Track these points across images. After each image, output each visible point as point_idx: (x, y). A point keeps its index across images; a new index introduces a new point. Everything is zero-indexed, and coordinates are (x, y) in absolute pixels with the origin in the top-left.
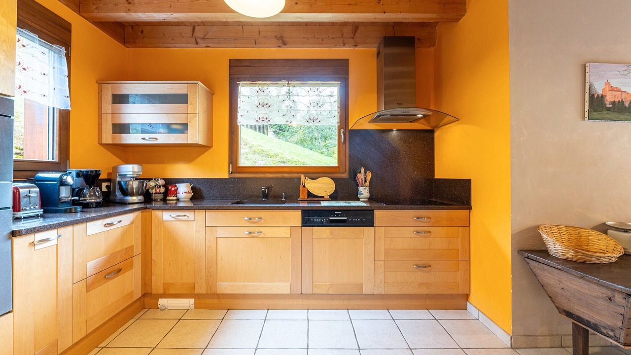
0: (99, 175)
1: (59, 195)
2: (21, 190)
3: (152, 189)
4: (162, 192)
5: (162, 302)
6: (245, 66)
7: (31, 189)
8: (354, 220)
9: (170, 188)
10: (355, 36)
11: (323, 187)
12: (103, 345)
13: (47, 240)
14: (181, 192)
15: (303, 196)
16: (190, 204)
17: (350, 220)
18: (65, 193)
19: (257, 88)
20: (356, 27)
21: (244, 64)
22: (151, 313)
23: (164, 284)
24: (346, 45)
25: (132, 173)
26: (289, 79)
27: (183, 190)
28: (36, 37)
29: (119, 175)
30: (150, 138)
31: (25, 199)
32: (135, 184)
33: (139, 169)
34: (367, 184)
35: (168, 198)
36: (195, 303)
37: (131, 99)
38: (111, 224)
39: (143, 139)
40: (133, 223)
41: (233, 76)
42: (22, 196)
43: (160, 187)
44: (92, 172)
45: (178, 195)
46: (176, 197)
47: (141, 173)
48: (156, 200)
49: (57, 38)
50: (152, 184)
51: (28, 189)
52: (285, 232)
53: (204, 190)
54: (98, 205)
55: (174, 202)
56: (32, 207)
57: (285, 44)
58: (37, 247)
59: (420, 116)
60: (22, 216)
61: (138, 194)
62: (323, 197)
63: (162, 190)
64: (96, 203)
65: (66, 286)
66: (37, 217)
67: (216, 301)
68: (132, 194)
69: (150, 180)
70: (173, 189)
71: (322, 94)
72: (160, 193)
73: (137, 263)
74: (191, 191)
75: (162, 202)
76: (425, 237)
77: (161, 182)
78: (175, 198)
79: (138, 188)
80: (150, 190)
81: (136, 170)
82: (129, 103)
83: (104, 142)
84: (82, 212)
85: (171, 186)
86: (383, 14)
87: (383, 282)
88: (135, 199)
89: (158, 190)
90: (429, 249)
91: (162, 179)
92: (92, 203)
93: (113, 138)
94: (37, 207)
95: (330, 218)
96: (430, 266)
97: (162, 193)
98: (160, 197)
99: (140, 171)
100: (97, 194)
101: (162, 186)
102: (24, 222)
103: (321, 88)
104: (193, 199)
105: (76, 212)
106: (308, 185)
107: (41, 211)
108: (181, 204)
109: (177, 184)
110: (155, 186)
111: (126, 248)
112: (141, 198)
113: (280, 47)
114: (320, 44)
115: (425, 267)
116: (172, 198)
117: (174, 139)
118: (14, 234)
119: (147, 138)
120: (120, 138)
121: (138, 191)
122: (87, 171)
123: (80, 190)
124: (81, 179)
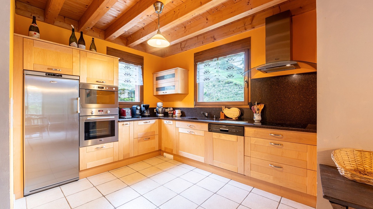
0: (149, 106)
1: (136, 112)
5: (165, 154)
6: (200, 55)
7: (128, 110)
8: (232, 131)
10: (253, 22)
11: (233, 113)
12: (143, 161)
13: (127, 124)
15: (222, 117)
16: (180, 118)
17: (230, 131)
18: (138, 112)
19: (204, 64)
20: (253, 16)
21: (200, 54)
22: (161, 157)
23: (165, 147)
24: (247, 29)
26: (217, 57)
27: (178, 113)
28: (133, 65)
29: (157, 106)
30: (165, 92)
32: (160, 110)
33: (163, 104)
34: (260, 112)
35: (173, 116)
36: (173, 157)
37: (165, 78)
38: (147, 122)
39: (163, 93)
40: (155, 123)
41: (196, 61)
42: (126, 112)
43: (171, 111)
44: (146, 105)
46: (175, 115)
47: (163, 106)
48: (169, 116)
49: (140, 63)
50: (169, 110)
52: (202, 133)
53: (186, 113)
54: (149, 116)
57: (215, 39)
58: (124, 126)
59: (288, 65)
61: (162, 113)
62: (232, 118)
65: (132, 139)
66: (130, 118)
67: (179, 158)
68: (160, 113)
69: (167, 108)
70: (175, 112)
71: (234, 61)
72: (171, 113)
73: (157, 137)
74: (181, 113)
75: (172, 117)
76: (278, 147)
79: (162, 111)
80: (167, 112)
82: (164, 79)
84: (141, 118)
86: (251, 10)
87: (250, 169)
88: (161, 115)
90: (282, 156)
91: (172, 108)
92: (147, 116)
94: (130, 115)
95: (221, 129)
96: (282, 168)
98: (171, 115)
100: (148, 113)
103: (234, 58)
104: (181, 116)
105: (140, 118)
106: (225, 112)
108: (176, 118)
109: (176, 110)
111: (152, 132)
112: (163, 115)
113: (214, 41)
114: (232, 33)
115: (278, 167)
118: (119, 121)
120: (158, 93)
121: (161, 112)
122: (145, 105)
123: (144, 111)
124: (144, 108)
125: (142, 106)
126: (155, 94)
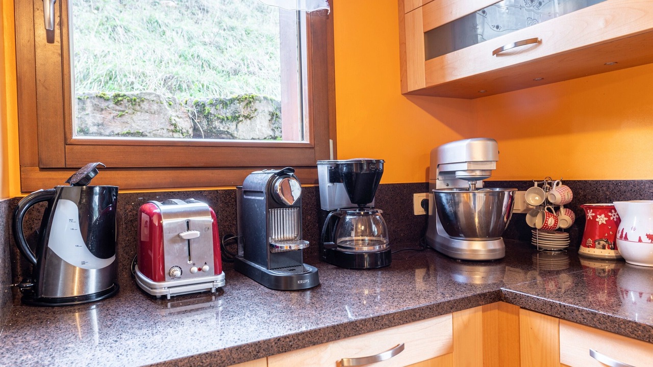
1: (268, 235)
2: (165, 222)
3: (534, 214)
4: (563, 225)
7: (192, 219)
9: (590, 214)
14: (633, 236)
25: (465, 166)
29: (441, 173)
30: (517, 44)
31: (177, 246)
32: (478, 202)
33: (486, 152)
35: (584, 250)
39: (498, 52)
40: (449, 351)
42: (167, 236)
43: (557, 208)
45: (621, 243)
46: (615, 248)
47: (493, 166)
48: (544, 254)
50: (533, 198)
51: (184, 219)
54: (379, 262)
55: (608, 267)
56: (195, 269)
60: (169, 293)
61: (488, 235)
63: (566, 219)
64: (372, 255)
66: (207, 295)
68: (471, 234)
69: (524, 185)
70: (602, 219)
72: (560, 230)
75: (565, 263)
77: (561, 194)
78: (609, 253)
79: (486, 214)
80: (528, 218)
81: (479, 157)
83: (412, 87)
85: (595, 209)
88: (478, 248)
89: (551, 221)
91: (564, 183)
92: (361, 256)
93: (429, 73)
94: (206, 268)
97: (566, 230)
98: (557, 242)
99: (491, 158)
100: (374, 228)
101: (566, 206)
102: (172, 310)
107: (219, 280)
109: (617, 204)
110: (543, 205)
112: (495, 245)
116: (597, 252)
117: (601, 24)
119: (509, 47)
120: (443, 67)
121: (486, 224)
122: (349, 165)
123: (338, 218)
124: (340, 187)
125: (323, 171)
126: (418, 81)
